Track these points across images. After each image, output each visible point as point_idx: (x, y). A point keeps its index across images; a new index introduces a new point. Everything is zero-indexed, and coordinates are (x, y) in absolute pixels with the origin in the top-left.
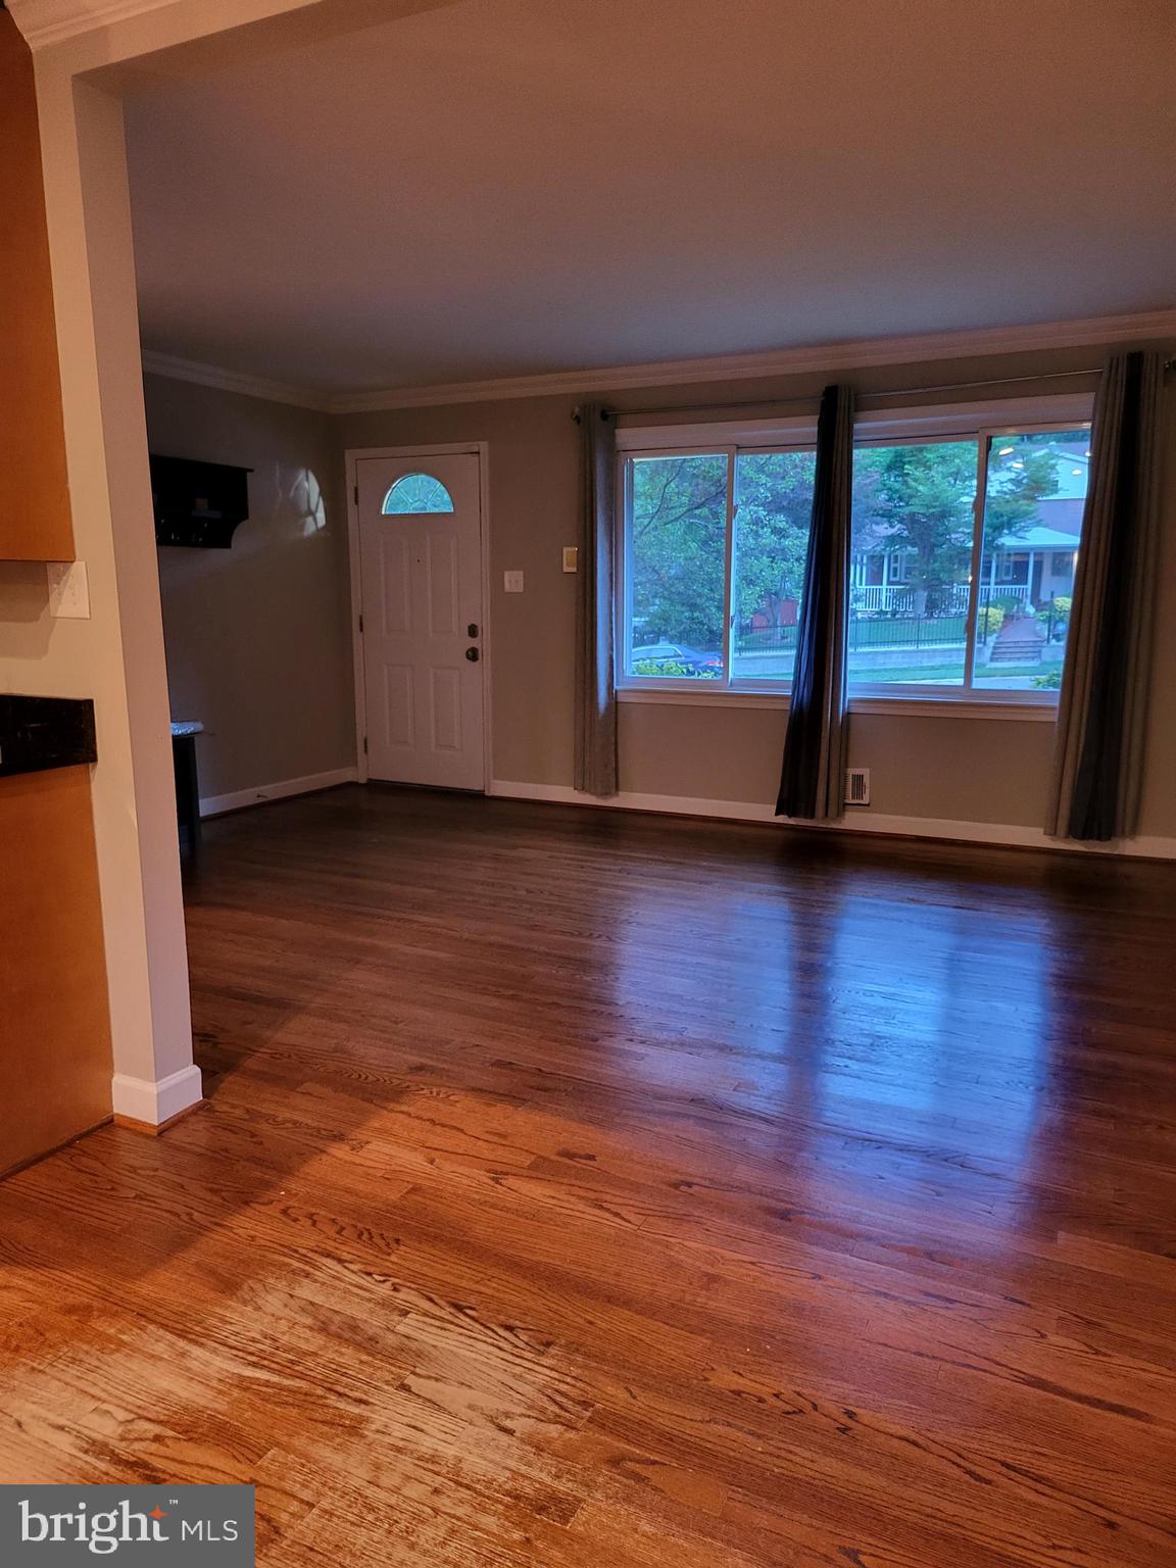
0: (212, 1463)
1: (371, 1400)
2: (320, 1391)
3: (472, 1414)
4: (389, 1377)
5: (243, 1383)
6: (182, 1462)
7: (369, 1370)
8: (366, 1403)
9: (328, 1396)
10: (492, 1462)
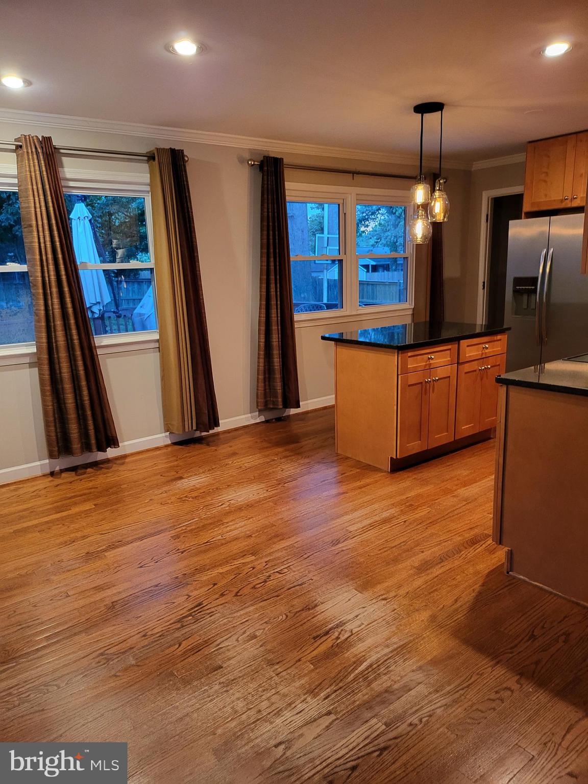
0: (314, 652)
1: (326, 700)
2: (341, 685)
3: (296, 735)
4: (339, 709)
5: (359, 662)
6: (321, 643)
7: (347, 703)
8: (325, 699)
9: (336, 687)
10: (264, 734)
